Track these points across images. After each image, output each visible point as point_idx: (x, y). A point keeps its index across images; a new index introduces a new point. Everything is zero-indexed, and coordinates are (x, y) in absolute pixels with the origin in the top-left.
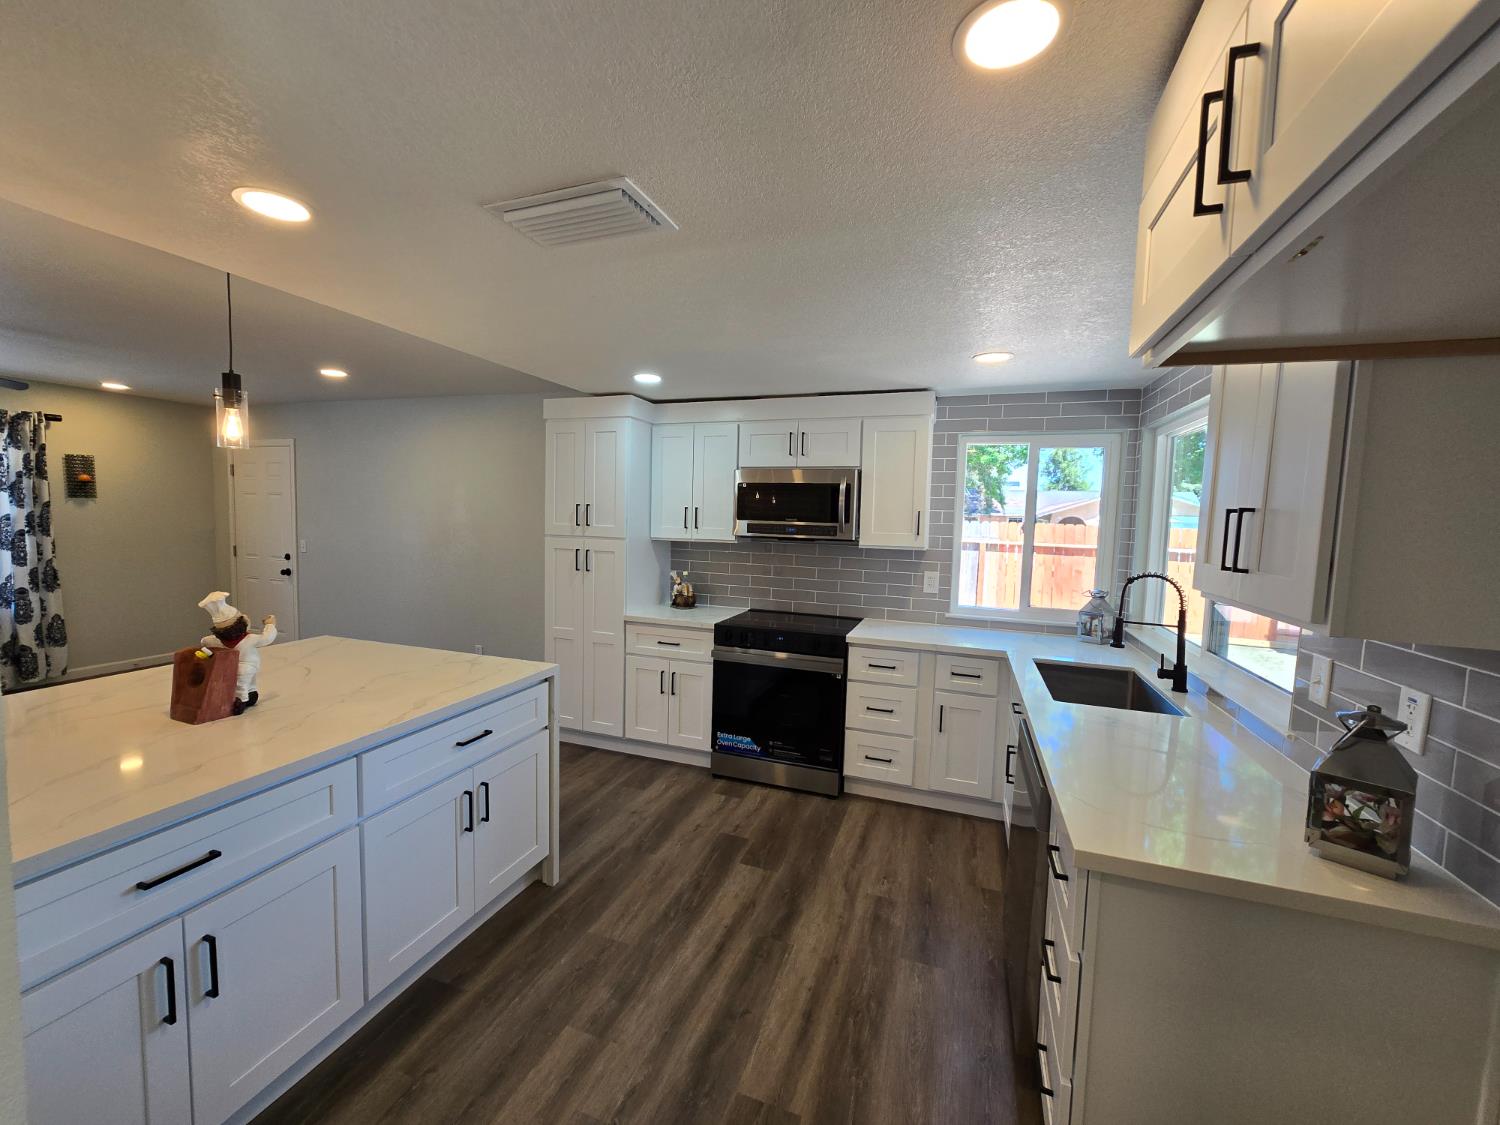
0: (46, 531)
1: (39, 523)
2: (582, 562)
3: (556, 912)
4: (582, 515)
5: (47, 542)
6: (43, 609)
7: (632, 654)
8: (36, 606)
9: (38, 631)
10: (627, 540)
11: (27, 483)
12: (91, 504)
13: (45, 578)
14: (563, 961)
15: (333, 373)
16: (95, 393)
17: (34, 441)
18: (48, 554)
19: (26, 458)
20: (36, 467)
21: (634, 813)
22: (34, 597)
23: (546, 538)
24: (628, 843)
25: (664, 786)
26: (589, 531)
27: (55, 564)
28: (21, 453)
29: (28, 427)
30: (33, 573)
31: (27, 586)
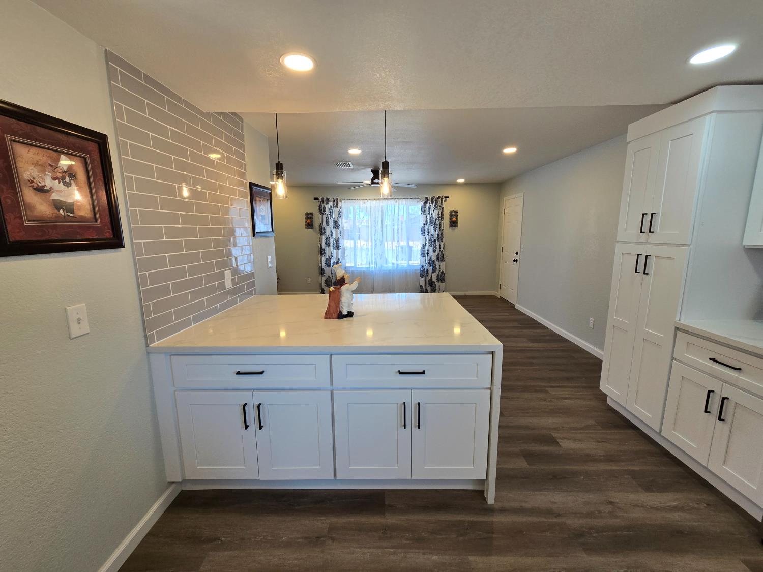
0: (442, 241)
1: (440, 238)
2: (642, 265)
3: (469, 522)
4: (648, 223)
5: (442, 244)
6: (440, 269)
7: (679, 361)
8: (438, 267)
9: (438, 276)
10: (691, 246)
11: (438, 222)
12: (456, 229)
13: (441, 258)
14: (435, 558)
15: (510, 150)
16: (455, 184)
17: (440, 207)
18: (442, 249)
19: (439, 214)
20: (441, 217)
21: (611, 503)
22: (437, 264)
23: (617, 244)
24: (574, 522)
25: (675, 504)
26: (653, 238)
27: (443, 252)
28: (437, 212)
29: (439, 201)
30: (438, 255)
31: (436, 260)
